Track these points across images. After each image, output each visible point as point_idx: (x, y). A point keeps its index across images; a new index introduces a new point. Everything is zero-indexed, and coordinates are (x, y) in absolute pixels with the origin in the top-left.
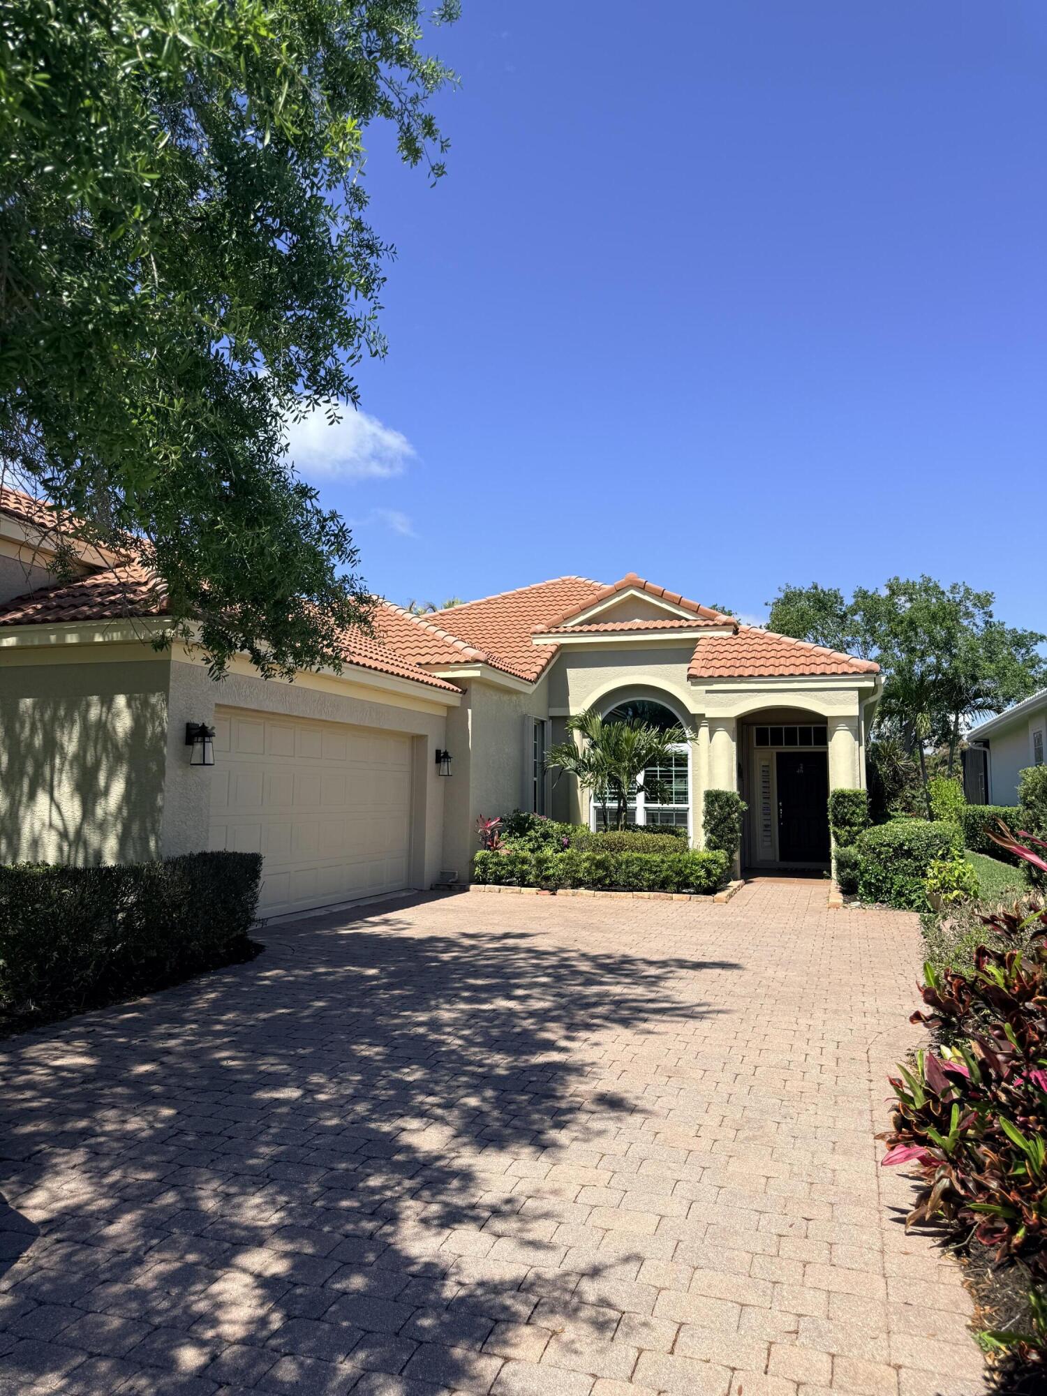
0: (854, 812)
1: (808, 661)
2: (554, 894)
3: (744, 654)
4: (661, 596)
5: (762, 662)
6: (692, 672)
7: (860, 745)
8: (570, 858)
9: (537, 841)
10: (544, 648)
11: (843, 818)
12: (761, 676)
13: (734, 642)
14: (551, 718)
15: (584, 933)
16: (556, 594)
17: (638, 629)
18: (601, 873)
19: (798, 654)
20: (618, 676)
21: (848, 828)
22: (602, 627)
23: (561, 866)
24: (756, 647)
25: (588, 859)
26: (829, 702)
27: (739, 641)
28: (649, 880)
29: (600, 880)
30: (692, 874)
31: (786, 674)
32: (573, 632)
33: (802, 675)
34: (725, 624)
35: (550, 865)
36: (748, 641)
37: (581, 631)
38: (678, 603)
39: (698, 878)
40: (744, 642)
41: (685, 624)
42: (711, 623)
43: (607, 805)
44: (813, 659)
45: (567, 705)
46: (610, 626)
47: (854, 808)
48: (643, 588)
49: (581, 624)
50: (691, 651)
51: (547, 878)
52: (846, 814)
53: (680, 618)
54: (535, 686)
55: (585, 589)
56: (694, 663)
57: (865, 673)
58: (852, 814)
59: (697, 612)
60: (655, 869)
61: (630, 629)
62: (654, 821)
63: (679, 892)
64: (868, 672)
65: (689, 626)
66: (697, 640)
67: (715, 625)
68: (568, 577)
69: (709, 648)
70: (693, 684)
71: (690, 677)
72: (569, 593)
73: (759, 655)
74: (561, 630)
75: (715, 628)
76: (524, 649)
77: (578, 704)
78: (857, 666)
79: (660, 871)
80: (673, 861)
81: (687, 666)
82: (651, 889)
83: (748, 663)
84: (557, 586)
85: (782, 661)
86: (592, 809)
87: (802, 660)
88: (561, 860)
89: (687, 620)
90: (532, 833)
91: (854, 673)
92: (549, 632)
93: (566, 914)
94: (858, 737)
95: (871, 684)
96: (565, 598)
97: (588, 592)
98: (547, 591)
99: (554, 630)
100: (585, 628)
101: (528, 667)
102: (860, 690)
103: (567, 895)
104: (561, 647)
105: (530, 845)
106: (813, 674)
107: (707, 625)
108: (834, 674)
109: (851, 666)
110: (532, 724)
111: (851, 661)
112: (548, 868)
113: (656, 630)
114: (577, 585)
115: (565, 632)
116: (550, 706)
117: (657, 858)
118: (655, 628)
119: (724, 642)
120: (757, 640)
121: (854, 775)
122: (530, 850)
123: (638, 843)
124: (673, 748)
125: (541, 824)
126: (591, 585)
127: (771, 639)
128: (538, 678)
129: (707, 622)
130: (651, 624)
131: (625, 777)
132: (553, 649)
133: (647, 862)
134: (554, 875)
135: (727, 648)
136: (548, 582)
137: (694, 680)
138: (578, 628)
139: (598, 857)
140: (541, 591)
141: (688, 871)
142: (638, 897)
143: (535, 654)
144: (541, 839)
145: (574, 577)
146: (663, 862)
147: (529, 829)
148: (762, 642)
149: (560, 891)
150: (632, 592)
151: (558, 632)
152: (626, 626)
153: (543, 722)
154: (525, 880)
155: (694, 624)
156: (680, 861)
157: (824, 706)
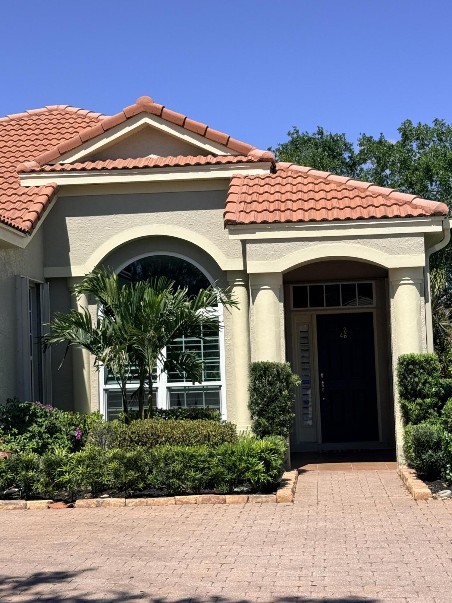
0: (426, 382)
1: (365, 202)
2: (72, 507)
3: (288, 195)
4: (182, 125)
5: (312, 204)
6: (229, 217)
7: (426, 301)
8: (92, 458)
9: (41, 438)
10: (36, 190)
11: (414, 389)
12: (313, 221)
13: (273, 182)
14: (47, 280)
15: (138, 564)
16: (43, 126)
17: (156, 166)
18: (133, 474)
19: (351, 194)
20: (130, 226)
21: (419, 400)
22: (109, 164)
23: (80, 470)
24: (300, 187)
25: (114, 457)
26: (391, 251)
27: (279, 180)
28: (194, 480)
29: (132, 484)
30: (248, 469)
31: (342, 218)
32: (74, 170)
33: (361, 219)
34: (262, 160)
35: (65, 469)
36: (290, 180)
37: (83, 169)
38: (203, 135)
39: (256, 472)
40: (284, 182)
41: (214, 160)
42: (244, 159)
43: (127, 386)
44: (370, 201)
45: (67, 264)
46: (120, 163)
47: (426, 376)
48: (159, 115)
49: (82, 160)
50: (225, 193)
51: (60, 486)
52: (417, 384)
53: (206, 153)
54: (29, 238)
55: (79, 120)
56: (229, 207)
57: (432, 215)
58: (424, 384)
59: (226, 145)
60: (201, 466)
61: (146, 167)
62: (179, 403)
63: (231, 492)
64: (436, 214)
65: (218, 163)
66: (229, 180)
67: (249, 161)
68: (55, 107)
69: (245, 189)
70: (232, 232)
71: (228, 224)
72: (60, 126)
73: (306, 197)
74: (59, 168)
75: (249, 165)
76: (10, 192)
77: (82, 261)
78: (422, 208)
79: (209, 468)
80: (224, 454)
81: (223, 211)
82: (196, 491)
83: (295, 206)
84: (43, 117)
85: (335, 203)
86: (102, 393)
87: (358, 201)
88: (80, 462)
89: (214, 155)
90: (34, 428)
91: (420, 216)
92: (42, 171)
93: (100, 535)
94: (423, 293)
95: (439, 229)
96: (55, 131)
97: (83, 125)
98: (30, 122)
99: (48, 168)
100: (89, 165)
101: (18, 214)
102: (426, 235)
103: (89, 507)
104: (58, 189)
105: (34, 444)
106: (373, 218)
107: (240, 162)
108: (397, 217)
109: (416, 207)
110: (26, 289)
111: (414, 202)
112: (62, 474)
113: (177, 167)
114: (67, 116)
115: (63, 170)
116: (45, 265)
117: (204, 450)
118: (177, 165)
119: (262, 182)
120: (299, 180)
121: (420, 337)
122: (34, 450)
123: (177, 433)
124: (203, 313)
125: (45, 415)
126: (85, 116)
127: (317, 178)
128: (33, 227)
129: (239, 158)
130: (171, 160)
131: (150, 350)
132: (49, 191)
133: (192, 457)
134: (69, 481)
135: (266, 188)
136: (31, 111)
137: (232, 228)
138: (79, 166)
139: (128, 455)
140: (22, 123)
141: (243, 465)
142: (183, 503)
143: (25, 198)
144: (47, 435)
145: (62, 107)
146: (211, 455)
147: (30, 423)
148: (306, 181)
149: (79, 502)
150: (146, 120)
151: (53, 171)
152: (141, 162)
153: (38, 285)
154: (31, 490)
155: (224, 160)
156: (233, 453)
157: (386, 255)
